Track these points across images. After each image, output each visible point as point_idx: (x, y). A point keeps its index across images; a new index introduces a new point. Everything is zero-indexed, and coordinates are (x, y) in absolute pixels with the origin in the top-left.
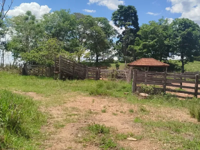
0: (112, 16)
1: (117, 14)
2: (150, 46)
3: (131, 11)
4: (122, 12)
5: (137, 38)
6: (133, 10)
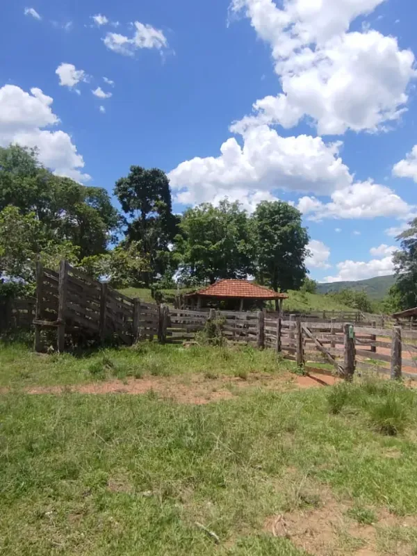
0: (115, 187)
1: (128, 184)
2: (210, 254)
3: (160, 181)
4: (140, 179)
5: (178, 235)
6: (163, 178)
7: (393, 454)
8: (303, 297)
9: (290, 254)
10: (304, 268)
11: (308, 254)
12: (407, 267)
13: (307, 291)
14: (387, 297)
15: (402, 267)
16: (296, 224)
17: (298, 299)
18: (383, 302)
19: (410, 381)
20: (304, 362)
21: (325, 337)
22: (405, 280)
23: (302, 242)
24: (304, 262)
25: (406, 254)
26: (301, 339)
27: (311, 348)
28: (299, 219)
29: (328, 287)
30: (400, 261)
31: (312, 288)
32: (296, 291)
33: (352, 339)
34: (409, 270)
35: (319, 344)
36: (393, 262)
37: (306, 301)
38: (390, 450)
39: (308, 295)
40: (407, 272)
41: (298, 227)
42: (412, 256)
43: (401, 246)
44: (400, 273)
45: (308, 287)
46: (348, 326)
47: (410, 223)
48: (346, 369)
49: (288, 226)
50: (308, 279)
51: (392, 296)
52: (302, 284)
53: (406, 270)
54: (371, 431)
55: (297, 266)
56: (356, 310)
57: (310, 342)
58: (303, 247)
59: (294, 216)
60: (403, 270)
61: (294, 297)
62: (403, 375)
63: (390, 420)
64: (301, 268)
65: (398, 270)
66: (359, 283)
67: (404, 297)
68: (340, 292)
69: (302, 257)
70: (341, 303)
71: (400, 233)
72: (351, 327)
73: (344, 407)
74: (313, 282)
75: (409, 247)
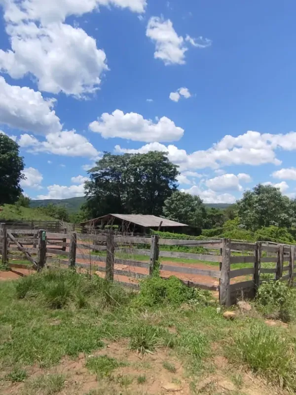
7: (56, 322)
8: (18, 209)
9: (8, 176)
10: (19, 187)
11: (22, 177)
12: (93, 192)
13: (21, 205)
14: (80, 212)
15: (90, 192)
16: (14, 153)
17: (14, 211)
18: (77, 215)
19: (80, 268)
20: (8, 260)
21: (25, 240)
22: (91, 200)
23: (19, 168)
24: (19, 183)
25: (93, 183)
26: (6, 242)
27: (14, 249)
28: (17, 150)
29: (40, 203)
30: (89, 188)
31: (26, 203)
32: (12, 205)
33: (44, 241)
34: (94, 194)
35: (20, 246)
36: (85, 188)
37: (20, 213)
38: (55, 319)
39: (21, 208)
40: (93, 195)
41: (16, 156)
42: (96, 184)
43: (90, 177)
44: (89, 195)
45: (22, 202)
46: (42, 231)
47: (96, 163)
48: (39, 263)
49: (8, 154)
50: (23, 196)
51: (82, 210)
52: (17, 200)
53: (92, 194)
54: (45, 307)
55: (13, 186)
56: (57, 220)
57: (12, 244)
58: (19, 171)
59: (13, 147)
60: (91, 194)
61: (11, 210)
62: (76, 265)
63: (59, 298)
64: (17, 187)
65: (87, 193)
66: (62, 201)
67: (90, 211)
68: (48, 207)
69: (18, 179)
70: (47, 215)
71: (90, 169)
72: (44, 232)
73: (28, 293)
74: (26, 198)
75: (95, 179)
